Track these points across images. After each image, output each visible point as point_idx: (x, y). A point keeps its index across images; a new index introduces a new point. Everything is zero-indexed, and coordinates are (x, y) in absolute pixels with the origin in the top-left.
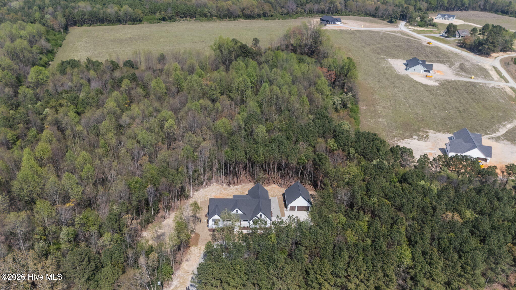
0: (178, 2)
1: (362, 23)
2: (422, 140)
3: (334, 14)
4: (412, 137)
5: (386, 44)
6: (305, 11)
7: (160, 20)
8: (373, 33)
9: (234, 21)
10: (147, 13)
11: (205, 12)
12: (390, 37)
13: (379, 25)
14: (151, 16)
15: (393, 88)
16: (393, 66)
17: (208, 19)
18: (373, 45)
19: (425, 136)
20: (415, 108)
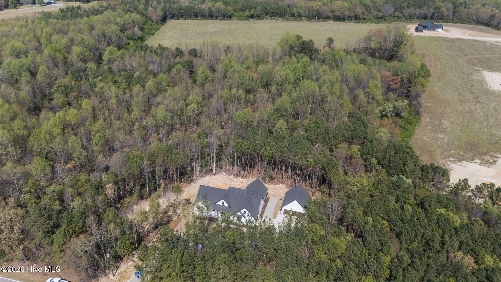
0: (271, 2)
1: (469, 32)
2: (484, 166)
3: (438, 21)
4: (473, 160)
5: (489, 56)
6: (404, 16)
7: (248, 17)
8: (477, 43)
9: (321, 22)
10: (239, 10)
11: (293, 12)
12: (498, 48)
13: (490, 35)
14: (241, 13)
15: (474, 103)
16: (487, 79)
17: (296, 18)
18: (472, 55)
19: (491, 161)
20: (494, 128)
